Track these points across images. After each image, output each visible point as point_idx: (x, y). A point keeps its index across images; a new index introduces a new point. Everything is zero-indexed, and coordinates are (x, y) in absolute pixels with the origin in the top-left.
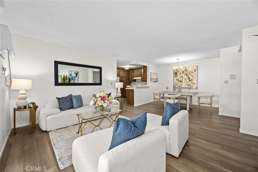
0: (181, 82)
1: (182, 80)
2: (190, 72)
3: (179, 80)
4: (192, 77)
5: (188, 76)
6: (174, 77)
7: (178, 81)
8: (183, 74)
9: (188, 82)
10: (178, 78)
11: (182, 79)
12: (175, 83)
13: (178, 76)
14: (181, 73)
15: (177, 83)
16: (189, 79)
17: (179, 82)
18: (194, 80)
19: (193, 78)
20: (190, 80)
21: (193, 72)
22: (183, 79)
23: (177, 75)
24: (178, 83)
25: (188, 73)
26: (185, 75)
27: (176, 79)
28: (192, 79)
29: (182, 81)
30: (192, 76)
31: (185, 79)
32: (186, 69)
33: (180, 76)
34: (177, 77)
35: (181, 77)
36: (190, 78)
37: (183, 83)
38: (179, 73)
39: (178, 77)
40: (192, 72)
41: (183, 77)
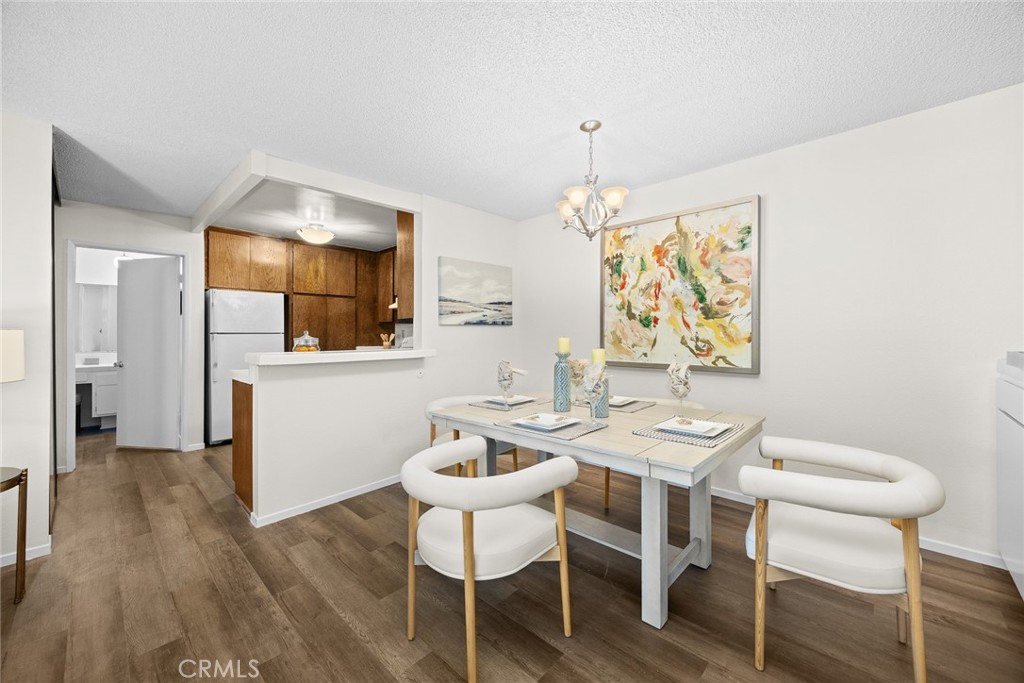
0: (647, 322)
1: (656, 308)
2: (705, 252)
3: (637, 313)
4: (724, 287)
5: (692, 277)
6: (607, 287)
7: (631, 316)
8: (662, 265)
9: (692, 326)
10: (627, 298)
11: (652, 304)
12: (613, 333)
13: (631, 281)
14: (651, 260)
15: (622, 332)
16: (702, 299)
17: (636, 323)
18: (735, 310)
19: (732, 297)
20: (708, 313)
21: (731, 244)
22: (663, 303)
23: (619, 273)
24: (628, 331)
25: (693, 259)
26: (677, 273)
27: (619, 301)
28: (721, 303)
29: (656, 320)
30: (726, 280)
31: (677, 303)
32: (680, 231)
33: (643, 284)
34: (625, 292)
35: (649, 286)
36: (708, 297)
37: (661, 331)
38: (638, 259)
39: (628, 288)
40: (724, 249)
41: (659, 286)
